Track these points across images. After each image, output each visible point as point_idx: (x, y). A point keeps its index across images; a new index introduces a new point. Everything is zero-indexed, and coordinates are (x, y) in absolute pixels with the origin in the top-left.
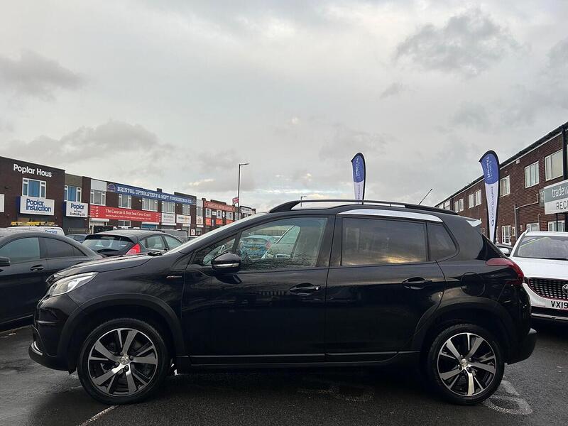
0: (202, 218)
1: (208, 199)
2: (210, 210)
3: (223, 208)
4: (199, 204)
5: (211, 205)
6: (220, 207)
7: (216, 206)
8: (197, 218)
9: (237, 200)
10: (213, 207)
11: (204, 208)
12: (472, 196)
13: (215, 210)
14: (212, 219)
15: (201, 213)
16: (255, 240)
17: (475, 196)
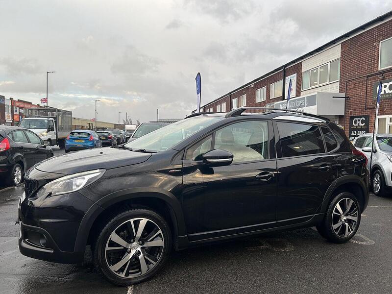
0: (11, 115)
1: (16, 99)
2: (18, 108)
3: (29, 106)
4: (8, 103)
5: (18, 104)
6: (26, 106)
7: (22, 105)
8: (6, 115)
9: (46, 100)
10: (21, 106)
11: (12, 107)
12: (219, 106)
13: (22, 108)
14: (19, 116)
15: (10, 110)
16: (79, 133)
17: (221, 106)
